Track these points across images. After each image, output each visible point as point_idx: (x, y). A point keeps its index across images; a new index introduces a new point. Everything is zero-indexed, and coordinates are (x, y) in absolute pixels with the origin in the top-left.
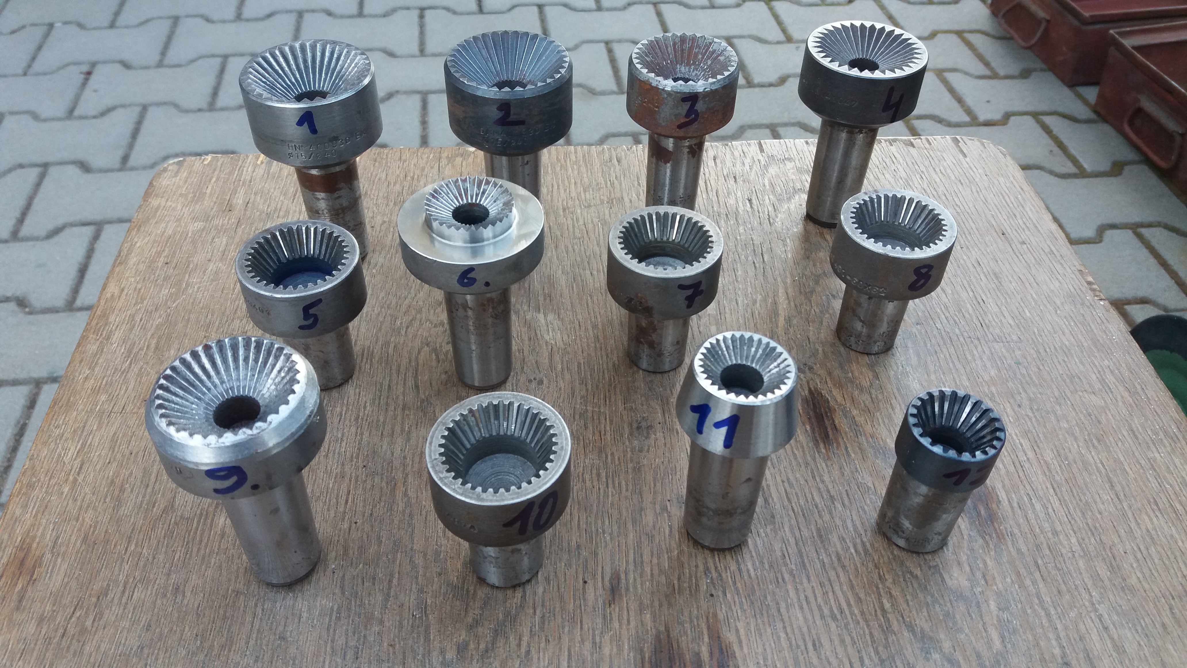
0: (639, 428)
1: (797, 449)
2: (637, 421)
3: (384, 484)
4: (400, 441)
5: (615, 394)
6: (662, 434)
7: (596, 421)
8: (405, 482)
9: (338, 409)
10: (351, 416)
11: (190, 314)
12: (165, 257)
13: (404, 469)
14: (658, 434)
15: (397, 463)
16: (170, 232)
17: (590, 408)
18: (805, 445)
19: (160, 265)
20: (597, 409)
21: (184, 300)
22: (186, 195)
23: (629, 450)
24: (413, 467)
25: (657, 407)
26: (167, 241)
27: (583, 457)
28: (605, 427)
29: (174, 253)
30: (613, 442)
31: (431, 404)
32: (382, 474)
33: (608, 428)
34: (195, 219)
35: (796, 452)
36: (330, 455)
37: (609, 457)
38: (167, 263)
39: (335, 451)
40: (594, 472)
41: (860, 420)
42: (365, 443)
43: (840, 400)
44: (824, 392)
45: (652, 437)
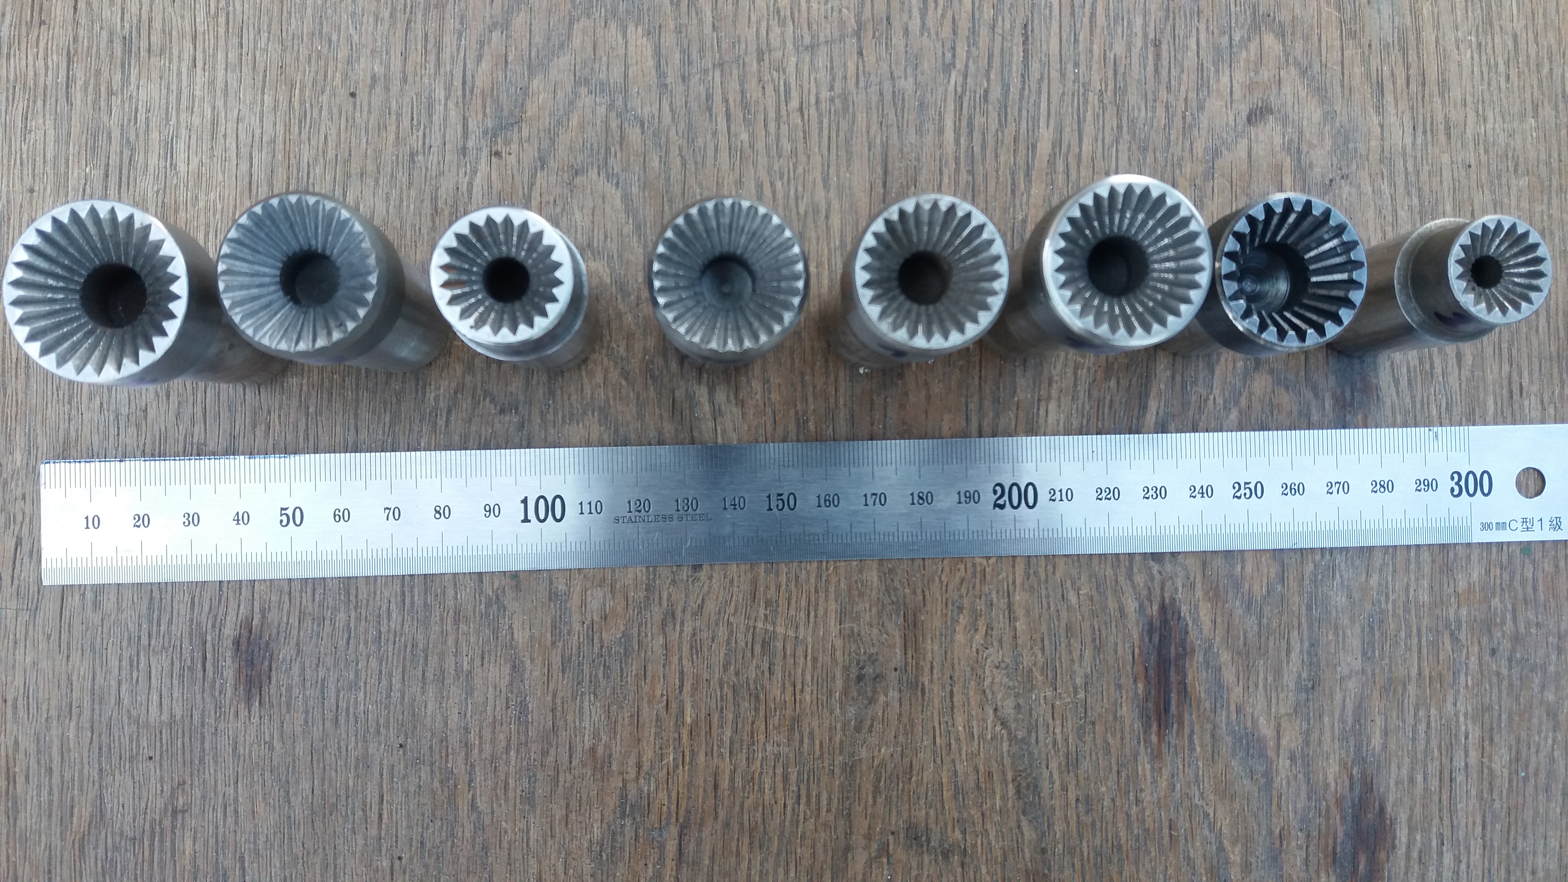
0: (860, 678)
1: (1114, 732)
2: (858, 662)
3: (436, 784)
4: (455, 692)
5: (826, 599)
6: (896, 694)
7: (790, 661)
8: (471, 781)
10: (366, 631)
13: (467, 754)
14: (891, 694)
15: (454, 739)
17: (780, 630)
18: (1127, 725)
20: (791, 633)
23: (839, 726)
24: (481, 751)
25: (896, 632)
27: (762, 737)
28: (803, 675)
30: (814, 708)
32: (432, 764)
33: (808, 678)
35: (1111, 739)
36: (342, 719)
37: (806, 740)
40: (779, 771)
41: (1229, 676)
42: (396, 694)
43: (1207, 625)
44: (1184, 609)
45: (882, 698)
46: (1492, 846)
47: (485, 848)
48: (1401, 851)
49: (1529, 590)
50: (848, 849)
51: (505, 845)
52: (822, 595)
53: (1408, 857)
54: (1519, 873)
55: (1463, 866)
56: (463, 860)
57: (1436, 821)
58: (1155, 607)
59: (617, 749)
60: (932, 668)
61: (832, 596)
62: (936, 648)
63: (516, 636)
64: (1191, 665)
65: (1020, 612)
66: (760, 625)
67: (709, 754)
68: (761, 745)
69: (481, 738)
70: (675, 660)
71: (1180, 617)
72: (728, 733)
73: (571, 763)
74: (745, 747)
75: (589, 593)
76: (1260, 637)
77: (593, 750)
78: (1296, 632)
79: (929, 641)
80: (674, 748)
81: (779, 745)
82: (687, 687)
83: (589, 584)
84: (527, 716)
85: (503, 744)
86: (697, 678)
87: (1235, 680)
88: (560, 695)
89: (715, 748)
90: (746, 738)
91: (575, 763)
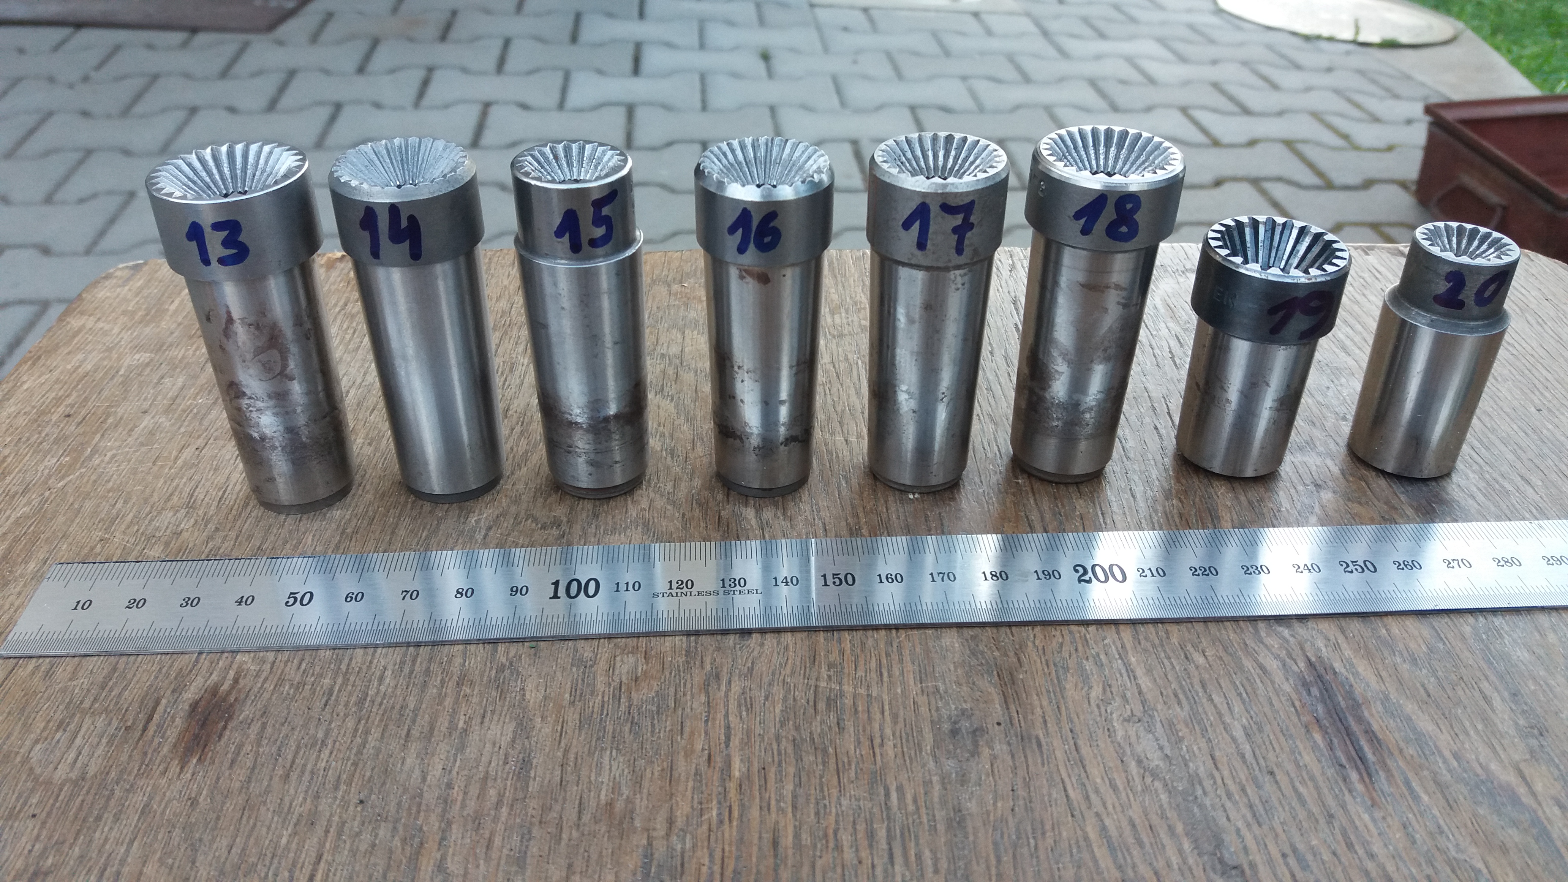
0: (954, 732)
1: (1303, 782)
2: (950, 717)
3: (397, 842)
4: (443, 749)
5: (901, 661)
6: (1005, 747)
7: (863, 716)
8: (443, 839)
9: (327, 681)
10: (350, 695)
11: (84, 499)
12: (67, 406)
13: (444, 811)
14: (997, 747)
15: (430, 796)
16: (89, 367)
17: (848, 689)
18: (1317, 774)
19: (55, 418)
20: (862, 691)
21: (82, 476)
22: (134, 313)
23: (935, 779)
24: (463, 806)
25: (992, 690)
26: (80, 381)
27: (835, 792)
28: (882, 729)
29: (86, 400)
30: (899, 761)
31: (518, 673)
32: (397, 821)
33: (888, 731)
34: (138, 348)
35: (1301, 789)
36: (294, 776)
37: (894, 796)
38: (69, 416)
39: (305, 765)
40: (861, 827)
41: (1425, 724)
42: (369, 750)
43: (1373, 680)
44: (1338, 666)
45: (986, 752)
52: (895, 657)
58: (1302, 665)
59: (641, 804)
60: (1045, 722)
61: (907, 658)
62: (1045, 703)
63: (528, 696)
64: (1372, 715)
66: (823, 684)
67: (765, 808)
68: (834, 799)
69: (465, 793)
70: (720, 716)
71: (1335, 673)
72: (790, 787)
73: (579, 819)
74: (813, 801)
75: (618, 659)
76: (1443, 688)
77: (610, 804)
79: (1035, 697)
80: (719, 803)
81: (858, 800)
82: (735, 742)
83: (618, 652)
84: (528, 772)
85: (494, 799)
86: (748, 733)
87: (1435, 727)
88: (573, 750)
89: (773, 802)
90: (813, 791)
91: (586, 817)
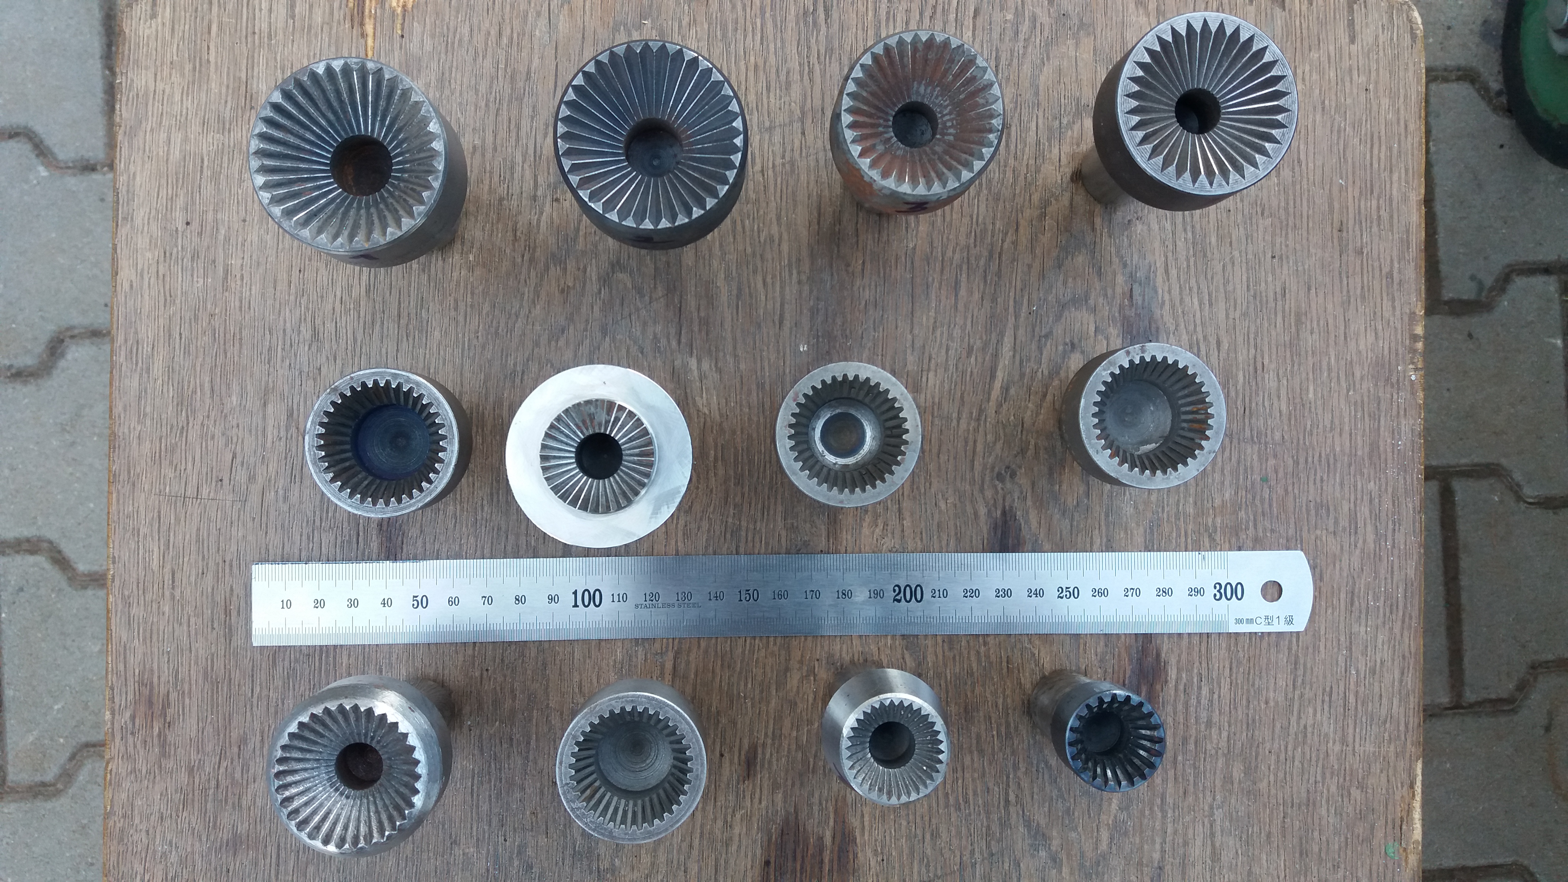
12: (182, 209)
16: (177, 153)
19: (179, 226)
25: (823, 527)
26: (177, 174)
29: (193, 201)
38: (188, 223)
44: (1019, 514)
46: (1237, 684)
47: (545, 665)
48: (1172, 684)
49: (1266, 506)
50: (787, 669)
51: (558, 662)
52: (772, 501)
53: (1176, 690)
54: (1256, 703)
55: (1216, 696)
56: (529, 672)
57: (1197, 664)
58: (999, 512)
61: (779, 501)
62: (849, 536)
65: (907, 514)
66: (730, 520)
71: (1016, 519)
78: (1097, 531)
